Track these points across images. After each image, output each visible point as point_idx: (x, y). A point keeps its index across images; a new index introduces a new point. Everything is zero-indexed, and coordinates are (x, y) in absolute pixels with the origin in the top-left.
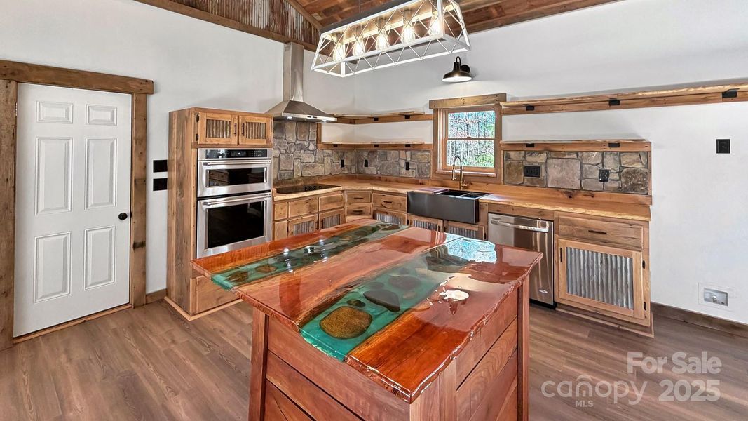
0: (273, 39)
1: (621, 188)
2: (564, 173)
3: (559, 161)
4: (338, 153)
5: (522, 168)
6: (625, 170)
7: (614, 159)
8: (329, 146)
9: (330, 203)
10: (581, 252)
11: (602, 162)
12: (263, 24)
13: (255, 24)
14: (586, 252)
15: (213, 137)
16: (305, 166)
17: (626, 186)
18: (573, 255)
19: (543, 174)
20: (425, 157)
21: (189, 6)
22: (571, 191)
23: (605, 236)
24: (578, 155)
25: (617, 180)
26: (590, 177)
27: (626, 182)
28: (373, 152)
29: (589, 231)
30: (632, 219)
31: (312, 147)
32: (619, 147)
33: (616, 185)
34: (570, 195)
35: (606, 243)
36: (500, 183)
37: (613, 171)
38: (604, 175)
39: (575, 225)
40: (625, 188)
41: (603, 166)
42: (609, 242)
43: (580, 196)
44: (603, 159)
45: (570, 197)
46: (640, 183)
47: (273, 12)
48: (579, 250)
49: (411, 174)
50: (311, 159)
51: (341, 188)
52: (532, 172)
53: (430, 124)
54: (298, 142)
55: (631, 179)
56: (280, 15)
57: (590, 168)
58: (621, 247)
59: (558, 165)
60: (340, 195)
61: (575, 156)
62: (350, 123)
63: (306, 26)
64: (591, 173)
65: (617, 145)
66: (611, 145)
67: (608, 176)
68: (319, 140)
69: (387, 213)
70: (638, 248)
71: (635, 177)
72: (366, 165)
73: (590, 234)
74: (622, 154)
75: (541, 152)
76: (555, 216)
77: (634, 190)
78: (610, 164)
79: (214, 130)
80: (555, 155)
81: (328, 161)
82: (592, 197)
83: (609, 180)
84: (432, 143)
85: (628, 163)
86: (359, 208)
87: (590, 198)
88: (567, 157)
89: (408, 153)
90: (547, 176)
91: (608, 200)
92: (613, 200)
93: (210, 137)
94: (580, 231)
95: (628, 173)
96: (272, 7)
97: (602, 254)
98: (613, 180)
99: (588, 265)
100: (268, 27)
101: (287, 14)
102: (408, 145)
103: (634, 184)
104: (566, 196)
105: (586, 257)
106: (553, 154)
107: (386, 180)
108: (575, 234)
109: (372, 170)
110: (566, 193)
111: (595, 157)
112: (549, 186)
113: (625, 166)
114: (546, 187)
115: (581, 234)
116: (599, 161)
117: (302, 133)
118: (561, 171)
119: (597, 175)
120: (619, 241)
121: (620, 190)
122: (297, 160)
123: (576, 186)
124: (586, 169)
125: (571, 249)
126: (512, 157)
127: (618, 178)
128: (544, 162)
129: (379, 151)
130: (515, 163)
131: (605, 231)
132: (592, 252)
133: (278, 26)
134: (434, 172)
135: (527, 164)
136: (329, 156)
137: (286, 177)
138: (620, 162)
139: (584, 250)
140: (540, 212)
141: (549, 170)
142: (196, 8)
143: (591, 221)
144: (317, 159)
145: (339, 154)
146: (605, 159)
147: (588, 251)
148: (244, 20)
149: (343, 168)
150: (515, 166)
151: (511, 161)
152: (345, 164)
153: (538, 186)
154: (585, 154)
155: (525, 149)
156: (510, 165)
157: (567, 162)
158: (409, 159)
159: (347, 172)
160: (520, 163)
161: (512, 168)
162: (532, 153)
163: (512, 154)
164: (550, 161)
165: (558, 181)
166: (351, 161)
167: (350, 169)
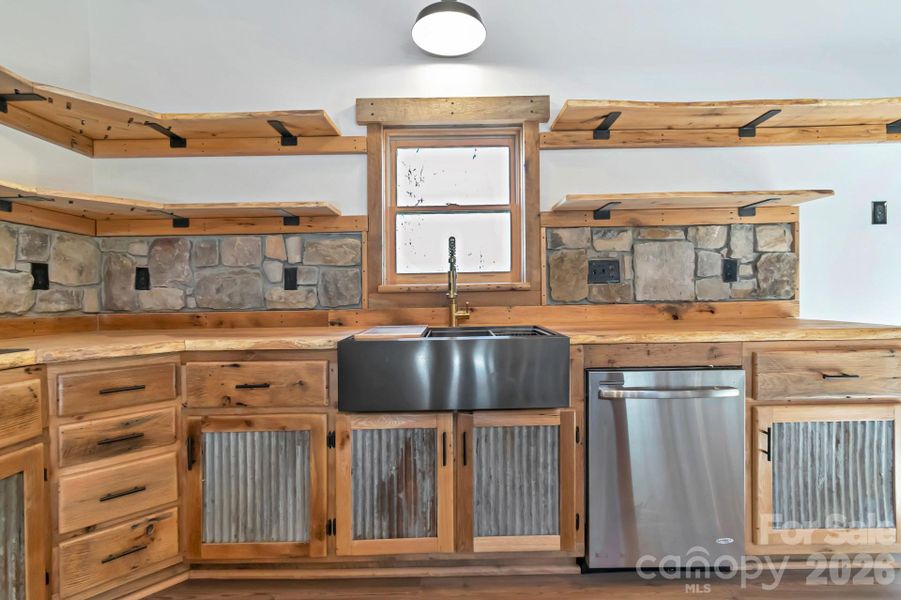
1: (756, 291)
2: (666, 269)
3: (657, 247)
5: (585, 264)
6: (763, 257)
7: (747, 238)
11: (728, 244)
17: (763, 286)
19: (627, 275)
20: (343, 251)
22: (677, 305)
24: (687, 233)
25: (751, 278)
26: (708, 274)
27: (765, 280)
28: (168, 243)
32: (754, 214)
33: (749, 286)
34: (675, 312)
37: (744, 261)
38: (730, 271)
40: (763, 291)
41: (729, 252)
43: (693, 313)
44: (729, 240)
45: (676, 317)
46: (785, 279)
49: (301, 299)
52: (604, 271)
55: (772, 272)
57: (708, 256)
59: (654, 256)
61: (681, 234)
62: (73, 144)
64: (710, 267)
65: (751, 211)
66: (742, 211)
67: (736, 270)
71: (779, 269)
72: (142, 284)
74: (758, 229)
75: (621, 230)
77: (775, 293)
78: (742, 250)
80: (648, 234)
82: (712, 312)
83: (738, 279)
85: (767, 244)
87: (707, 314)
88: (670, 237)
89: (293, 242)
90: (636, 277)
91: (737, 314)
92: (745, 313)
95: (769, 261)
98: (744, 277)
102: (291, 219)
103: (776, 281)
104: (666, 316)
106: (644, 233)
107: (219, 324)
109: (164, 297)
110: (669, 309)
111: (716, 236)
112: (639, 298)
113: (765, 249)
114: (634, 300)
116: (723, 243)
118: (660, 266)
119: (718, 271)
121: (755, 294)
123: (687, 294)
124: (702, 261)
126: (564, 242)
127: (752, 272)
128: (628, 249)
129: (191, 239)
130: (571, 254)
134: (374, 291)
135: (595, 257)
138: (755, 243)
141: (639, 265)
146: (732, 239)
149: (41, 293)
150: (572, 261)
151: (565, 251)
152: (52, 278)
153: (618, 300)
154: (702, 230)
155: (592, 221)
156: (561, 259)
157: (671, 247)
158: (295, 258)
159: (62, 307)
160: (581, 253)
161: (567, 265)
162: (605, 232)
163: (565, 235)
164: (639, 247)
165: (655, 288)
166: (81, 272)
167: (79, 298)
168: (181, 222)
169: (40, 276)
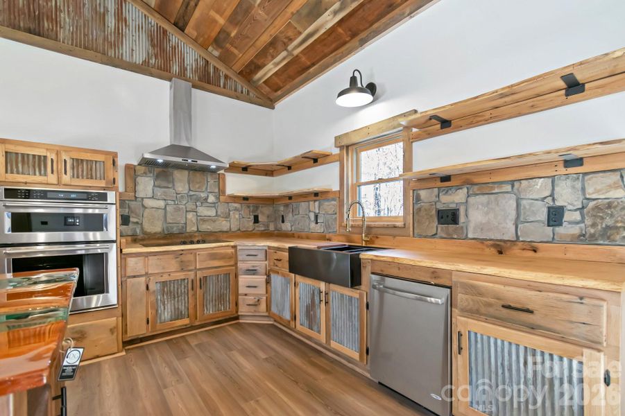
0: (151, 75)
1: (584, 235)
2: (491, 216)
3: (484, 199)
4: (249, 207)
5: (434, 212)
6: (592, 204)
7: (573, 187)
8: (235, 198)
9: (215, 259)
10: (492, 341)
11: (552, 195)
12: (139, 58)
13: (127, 58)
14: (499, 342)
15: (18, 173)
16: (204, 220)
17: (592, 231)
18: (479, 346)
19: (462, 219)
21: (30, 33)
22: (502, 243)
23: (530, 316)
24: (513, 186)
25: (577, 223)
26: (532, 219)
27: (594, 225)
28: (287, 206)
29: (503, 306)
30: (583, 288)
31: (211, 199)
32: (582, 165)
33: (576, 230)
34: (501, 249)
35: (533, 328)
36: (409, 236)
37: (570, 207)
38: (555, 216)
39: (481, 294)
40: (592, 236)
41: (554, 200)
42: (540, 327)
43: (516, 251)
44: (553, 189)
45: (500, 253)
46: (619, 225)
47: (153, 46)
48: (489, 338)
49: (319, 229)
50: (212, 212)
51: (232, 244)
52: (449, 217)
53: (336, 165)
54: (192, 193)
55: (602, 218)
56: (163, 50)
57: (531, 205)
58: (563, 340)
59: (482, 204)
60: (231, 251)
61: (508, 188)
62: (266, 175)
63: (201, 63)
64: (534, 213)
65: (579, 162)
66: (568, 163)
67: (562, 216)
68: (222, 191)
69: (278, 273)
70: (594, 344)
71: (612, 216)
72: (283, 222)
73: (505, 311)
74: (587, 177)
75: (459, 187)
76: (454, 279)
77: (608, 238)
78: (567, 195)
79: (20, 165)
80: (478, 190)
81: (235, 216)
82: (535, 251)
83: (564, 224)
84: (338, 189)
85: (597, 191)
86: (253, 266)
87: (531, 254)
88: (496, 191)
89: (317, 203)
90: (468, 222)
91: (561, 255)
92: (570, 255)
93: (12, 173)
94: (489, 305)
95: (597, 208)
96: (152, 40)
97: (526, 348)
98: (570, 223)
99: (502, 365)
100: (146, 63)
101: (174, 48)
102: (316, 194)
103: (608, 227)
104: (493, 251)
105: (499, 349)
106: (476, 188)
107: (299, 237)
108: (483, 310)
109: (287, 227)
110: (495, 246)
111: (540, 187)
112: (470, 236)
113: (594, 196)
114: (466, 238)
115: (491, 310)
116: (548, 193)
117: (198, 183)
118: (487, 213)
119: (543, 215)
120: (557, 327)
121: (581, 238)
122: (191, 213)
123: (509, 235)
124: (525, 208)
125: (476, 334)
126: (422, 197)
127: (579, 218)
128: (464, 201)
129: (294, 203)
130: (426, 206)
131: (530, 308)
132: (510, 343)
133: (160, 61)
134: (340, 226)
135: (440, 207)
136: (236, 209)
137: (175, 230)
138: (583, 189)
139: (496, 339)
140: (433, 272)
141: (471, 212)
142: (39, 35)
143: (508, 288)
144: (219, 213)
145: (251, 208)
146: (557, 189)
147: (503, 341)
148: (111, 53)
149: (257, 224)
150: (426, 210)
151: (422, 204)
152: (260, 219)
153: (455, 237)
154: (524, 183)
155: (439, 184)
156: (419, 209)
157: (496, 199)
158: (317, 211)
159: (263, 229)
160: (432, 205)
161: (423, 213)
162: (447, 191)
163: (423, 194)
164: (472, 200)
165: (482, 230)
166: (268, 217)
167: (268, 226)
168: (290, 198)
169: (256, 220)
